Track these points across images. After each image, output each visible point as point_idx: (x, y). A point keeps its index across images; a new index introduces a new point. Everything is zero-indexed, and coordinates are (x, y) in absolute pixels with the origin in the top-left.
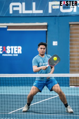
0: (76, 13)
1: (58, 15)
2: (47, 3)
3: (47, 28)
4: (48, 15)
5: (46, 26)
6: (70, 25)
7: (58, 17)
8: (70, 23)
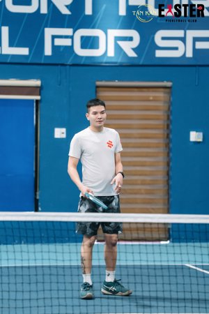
0: (114, 60)
1: (69, 62)
2: (41, 31)
3: (40, 95)
4: (42, 62)
5: (37, 87)
6: (97, 87)
7: (68, 67)
8: (99, 83)
